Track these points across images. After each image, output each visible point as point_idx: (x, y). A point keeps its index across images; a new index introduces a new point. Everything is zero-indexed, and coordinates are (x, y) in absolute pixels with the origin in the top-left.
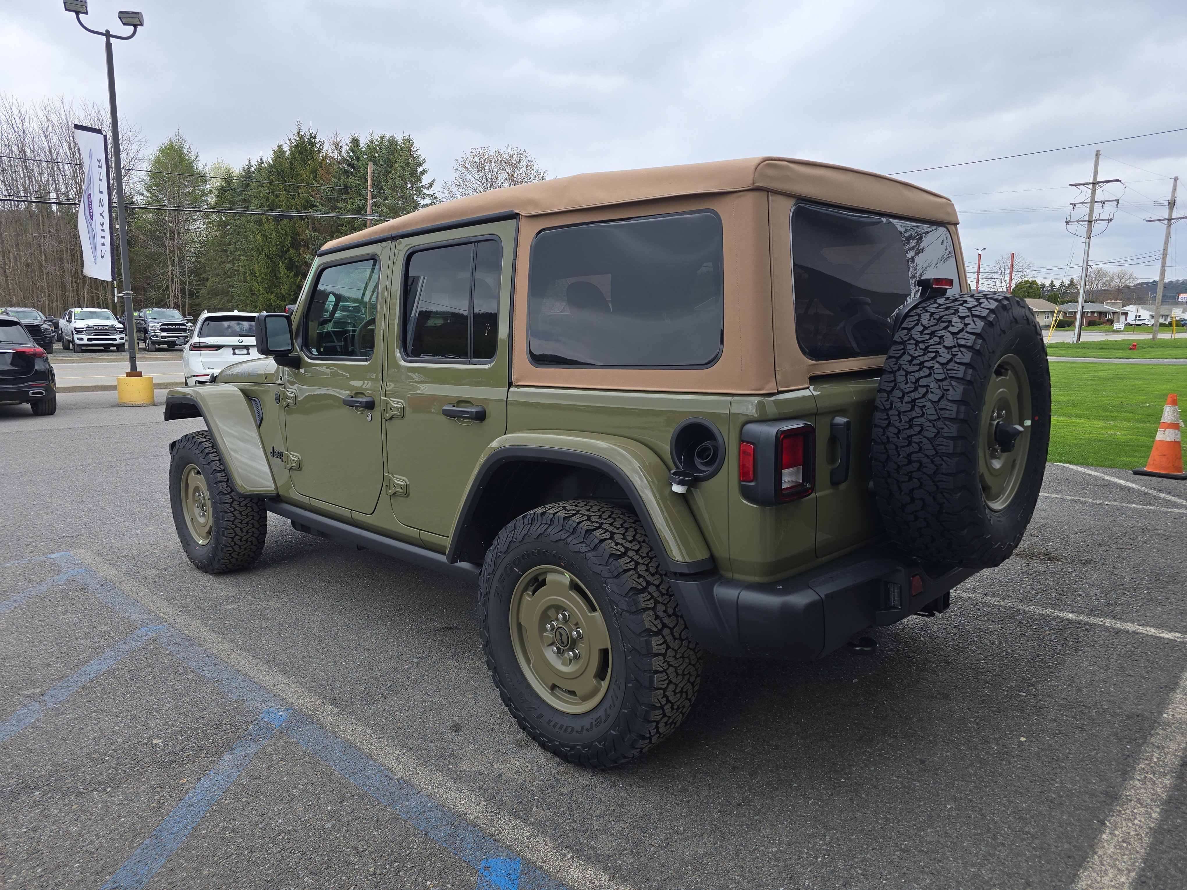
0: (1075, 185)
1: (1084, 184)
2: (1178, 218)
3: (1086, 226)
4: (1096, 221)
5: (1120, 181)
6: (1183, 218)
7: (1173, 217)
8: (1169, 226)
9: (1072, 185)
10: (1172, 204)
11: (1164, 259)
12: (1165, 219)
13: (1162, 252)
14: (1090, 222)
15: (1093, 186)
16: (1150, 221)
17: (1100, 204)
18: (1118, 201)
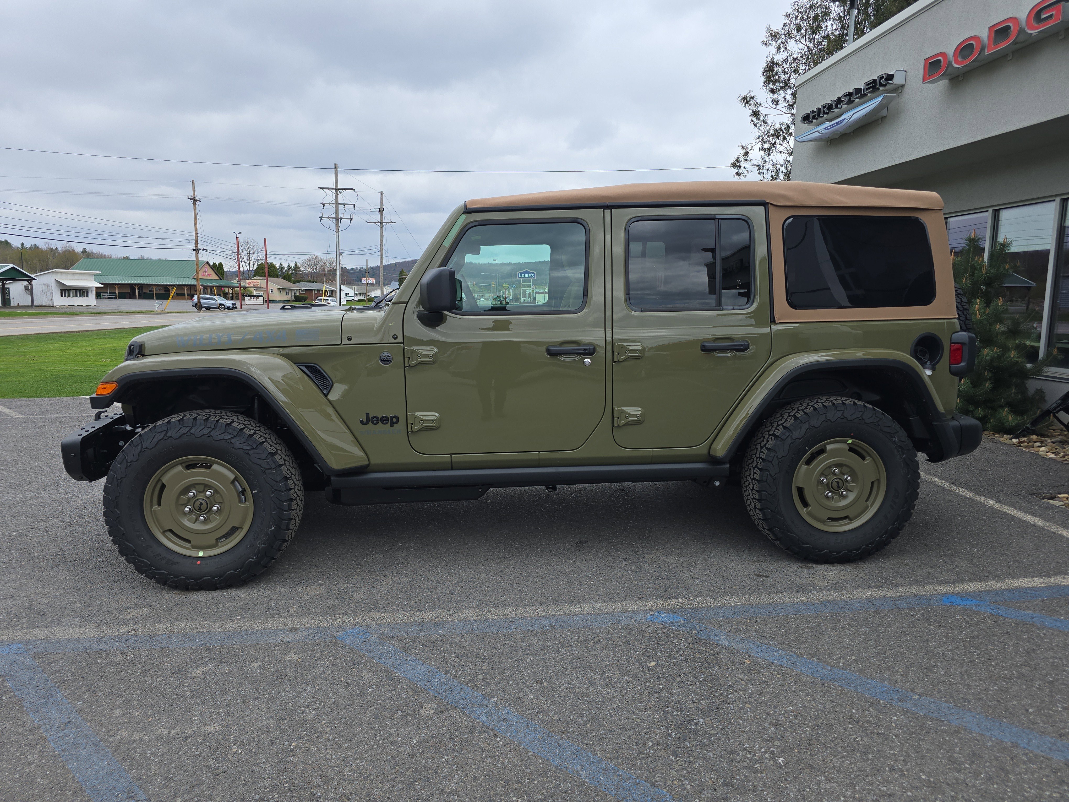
0: (323, 189)
1: (329, 189)
2: (387, 223)
3: (335, 222)
4: (341, 219)
5: (354, 190)
6: (390, 223)
7: (383, 221)
8: (382, 227)
9: (321, 188)
10: (381, 211)
11: (381, 251)
12: (378, 222)
13: (379, 246)
14: (337, 219)
15: (336, 191)
16: (369, 223)
17: (342, 206)
18: (354, 205)
